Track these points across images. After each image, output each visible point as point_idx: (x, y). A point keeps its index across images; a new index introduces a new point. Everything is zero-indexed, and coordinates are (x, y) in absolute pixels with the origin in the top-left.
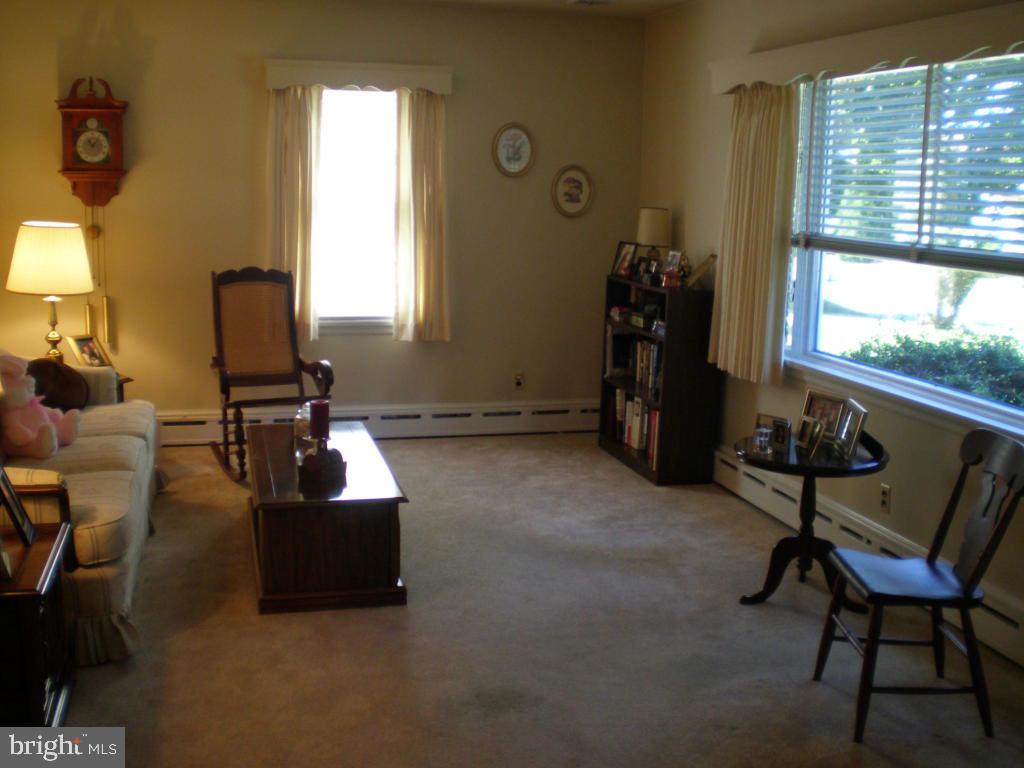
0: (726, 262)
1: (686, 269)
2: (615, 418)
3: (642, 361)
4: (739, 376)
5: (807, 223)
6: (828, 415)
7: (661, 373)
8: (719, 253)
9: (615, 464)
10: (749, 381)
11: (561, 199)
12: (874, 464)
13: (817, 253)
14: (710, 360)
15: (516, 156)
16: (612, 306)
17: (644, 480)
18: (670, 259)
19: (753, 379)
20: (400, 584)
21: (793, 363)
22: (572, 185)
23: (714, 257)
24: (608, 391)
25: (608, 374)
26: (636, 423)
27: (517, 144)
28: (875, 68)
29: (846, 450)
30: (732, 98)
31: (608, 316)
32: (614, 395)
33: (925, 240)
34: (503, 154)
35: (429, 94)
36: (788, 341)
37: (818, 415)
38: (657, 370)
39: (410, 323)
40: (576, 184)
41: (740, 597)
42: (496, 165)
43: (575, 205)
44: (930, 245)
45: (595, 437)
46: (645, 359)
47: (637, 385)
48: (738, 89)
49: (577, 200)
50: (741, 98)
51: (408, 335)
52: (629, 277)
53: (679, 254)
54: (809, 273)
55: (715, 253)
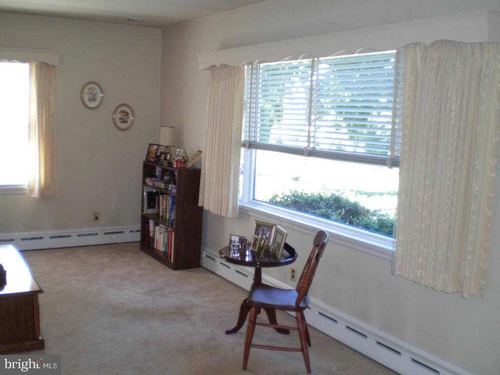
0: (207, 154)
1: (185, 158)
2: (149, 235)
3: (163, 205)
4: (216, 213)
5: (249, 136)
6: (266, 234)
7: (174, 212)
8: (203, 151)
9: (152, 260)
10: (221, 215)
11: (118, 122)
12: (291, 259)
13: (254, 151)
14: (200, 205)
15: (93, 99)
16: (146, 177)
17: (166, 267)
18: (177, 153)
19: (224, 214)
20: (40, 338)
21: (243, 206)
22: (124, 114)
23: (200, 152)
24: (145, 221)
25: (145, 213)
26: (161, 237)
27: (94, 92)
28: (286, 59)
29: (277, 252)
30: (208, 72)
31: (144, 183)
32: (148, 223)
33: (312, 145)
34: (86, 97)
35: (47, 65)
36: (240, 195)
37: (260, 234)
38: (172, 210)
39: (37, 187)
40: (126, 114)
41: (225, 331)
42: (83, 104)
43: (125, 124)
44: (314, 148)
45: (139, 245)
46: (165, 204)
47: (161, 218)
48: (213, 68)
49: (126, 122)
50: (214, 73)
51: (36, 194)
52: (155, 162)
53: (182, 151)
54: (251, 160)
55: (201, 150)
